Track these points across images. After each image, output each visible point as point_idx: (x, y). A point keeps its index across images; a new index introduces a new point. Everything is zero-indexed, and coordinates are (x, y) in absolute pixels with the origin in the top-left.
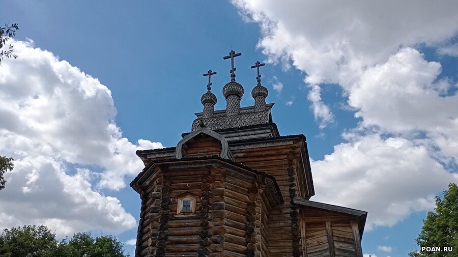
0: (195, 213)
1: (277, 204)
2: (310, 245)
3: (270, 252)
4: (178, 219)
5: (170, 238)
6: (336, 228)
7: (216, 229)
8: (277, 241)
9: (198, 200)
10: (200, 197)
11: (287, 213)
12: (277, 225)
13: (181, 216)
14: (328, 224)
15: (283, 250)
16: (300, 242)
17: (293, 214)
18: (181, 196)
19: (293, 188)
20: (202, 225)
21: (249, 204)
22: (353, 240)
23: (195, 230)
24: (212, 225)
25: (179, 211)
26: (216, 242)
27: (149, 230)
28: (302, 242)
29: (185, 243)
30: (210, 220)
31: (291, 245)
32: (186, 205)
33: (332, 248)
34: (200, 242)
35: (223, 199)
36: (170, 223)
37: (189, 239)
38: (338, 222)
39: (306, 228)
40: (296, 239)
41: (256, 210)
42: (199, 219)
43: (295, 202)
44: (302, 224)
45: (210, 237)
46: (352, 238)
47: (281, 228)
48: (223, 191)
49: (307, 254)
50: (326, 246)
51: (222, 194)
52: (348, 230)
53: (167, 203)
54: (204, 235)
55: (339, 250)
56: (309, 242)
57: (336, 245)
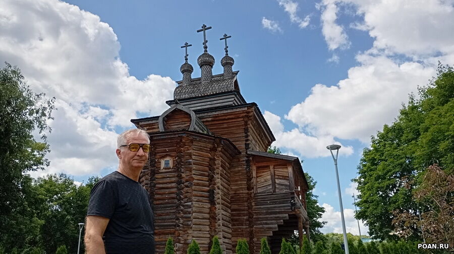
0: (173, 168)
1: (237, 154)
2: (259, 182)
3: (231, 189)
4: (162, 173)
5: (157, 185)
6: (277, 170)
7: (187, 178)
8: (237, 181)
9: (175, 159)
10: (176, 158)
11: (243, 161)
12: (237, 169)
13: (164, 171)
14: (271, 167)
15: (241, 187)
16: (252, 181)
17: (248, 161)
18: (163, 157)
19: (248, 142)
20: (177, 176)
21: (211, 159)
22: (288, 177)
23: (173, 179)
24: (184, 176)
25: (162, 168)
26: (187, 186)
27: (143, 181)
28: (254, 180)
29: (167, 188)
30: (183, 173)
31: (246, 182)
32: (167, 163)
33: (274, 183)
34: (177, 187)
35: (191, 158)
36: (157, 176)
37: (169, 185)
38: (279, 165)
39: (256, 170)
40: (249, 178)
41: (216, 163)
42: (175, 172)
43: (248, 153)
44: (254, 168)
45: (183, 183)
46: (287, 175)
47: (239, 171)
48: (191, 153)
49: (257, 188)
50: (270, 182)
51: (190, 155)
52: (285, 170)
53: (154, 163)
54: (179, 183)
55: (278, 184)
56: (258, 180)
57: (277, 181)
